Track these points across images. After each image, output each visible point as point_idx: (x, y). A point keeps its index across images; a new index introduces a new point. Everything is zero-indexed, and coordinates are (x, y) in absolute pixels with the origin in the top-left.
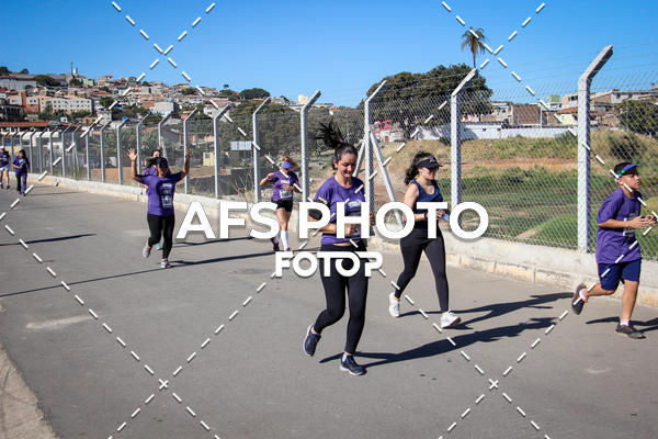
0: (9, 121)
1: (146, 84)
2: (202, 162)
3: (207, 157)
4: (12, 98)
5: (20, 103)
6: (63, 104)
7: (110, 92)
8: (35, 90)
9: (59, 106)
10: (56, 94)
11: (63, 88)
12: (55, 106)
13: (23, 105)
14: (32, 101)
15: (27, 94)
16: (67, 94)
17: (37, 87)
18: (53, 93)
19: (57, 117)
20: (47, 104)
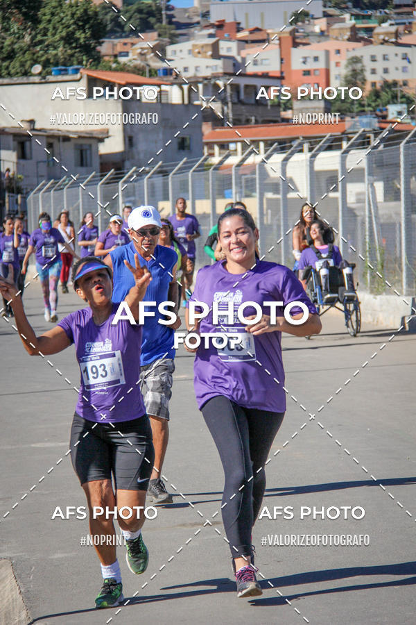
0: (237, 122)
4: (251, 53)
5: (273, 67)
6: (396, 62)
8: (319, 25)
9: (386, 71)
10: (379, 34)
11: (398, 14)
12: (374, 72)
13: (282, 72)
14: (309, 60)
15: (294, 38)
16: (410, 32)
17: (326, 15)
18: (369, 30)
19: (378, 106)
20: (350, 68)
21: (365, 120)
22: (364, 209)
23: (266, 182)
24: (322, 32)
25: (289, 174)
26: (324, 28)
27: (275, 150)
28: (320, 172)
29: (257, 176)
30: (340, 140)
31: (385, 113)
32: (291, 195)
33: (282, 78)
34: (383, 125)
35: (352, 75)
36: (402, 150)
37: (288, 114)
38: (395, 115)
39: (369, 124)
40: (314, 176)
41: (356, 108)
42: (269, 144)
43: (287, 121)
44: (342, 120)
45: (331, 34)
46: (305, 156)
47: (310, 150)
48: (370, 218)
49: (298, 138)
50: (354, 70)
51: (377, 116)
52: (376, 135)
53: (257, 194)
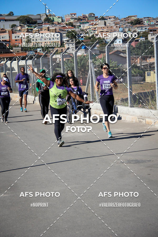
1: (103, 18)
2: (144, 80)
3: (149, 75)
4: (1, 35)
5: (7, 39)
7: (74, 26)
8: (19, 28)
9: (36, 40)
10: (34, 31)
11: (39, 26)
12: (33, 40)
13: (10, 40)
14: (16, 37)
15: (12, 32)
16: (42, 30)
17: (20, 25)
18: (32, 30)
19: (35, 49)
20: (27, 39)
21: (32, 52)
22: (32, 75)
23: (7, 68)
24: (20, 30)
25: (12, 66)
26: (20, 29)
27: (8, 60)
28: (20, 66)
29: (4, 67)
30: (25, 57)
31: (37, 51)
32: (13, 72)
33: (10, 41)
34: (36, 54)
35: (28, 41)
36: (41, 60)
37: (12, 51)
38: (39, 51)
39: (33, 53)
40: (19, 66)
41: (29, 49)
42: (7, 58)
43: (11, 52)
44: (26, 52)
45: (22, 30)
46: (16, 62)
47: (18, 60)
48: (33, 77)
49: (15, 57)
50: (28, 40)
51: (35, 51)
52: (34, 56)
53: (4, 71)
